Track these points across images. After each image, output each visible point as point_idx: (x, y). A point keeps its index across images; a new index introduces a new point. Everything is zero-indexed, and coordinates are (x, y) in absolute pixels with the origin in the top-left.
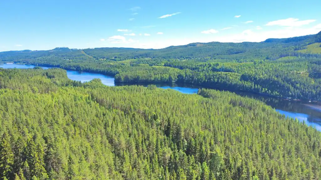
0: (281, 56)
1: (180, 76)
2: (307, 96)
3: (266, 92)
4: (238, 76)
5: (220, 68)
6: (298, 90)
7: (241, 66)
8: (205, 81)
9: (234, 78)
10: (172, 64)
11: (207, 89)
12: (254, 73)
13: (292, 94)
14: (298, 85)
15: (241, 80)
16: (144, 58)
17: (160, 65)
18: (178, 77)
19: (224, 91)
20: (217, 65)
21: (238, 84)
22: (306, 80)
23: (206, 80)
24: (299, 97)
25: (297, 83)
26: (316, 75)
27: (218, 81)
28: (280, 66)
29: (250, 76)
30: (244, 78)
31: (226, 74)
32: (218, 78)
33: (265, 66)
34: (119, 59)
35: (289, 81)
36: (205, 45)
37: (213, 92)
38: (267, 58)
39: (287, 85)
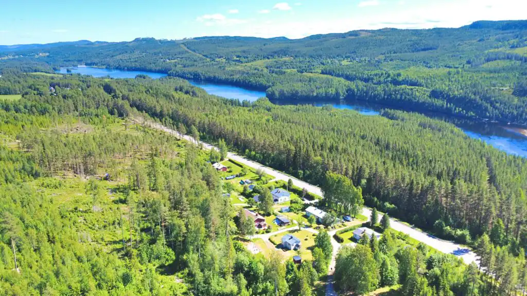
0: (488, 60)
1: (349, 90)
2: (506, 117)
3: (460, 112)
4: (427, 91)
5: (403, 81)
6: (497, 111)
7: (431, 77)
8: (384, 98)
9: (421, 94)
10: (334, 72)
11: (391, 110)
12: (447, 88)
13: (490, 115)
14: (498, 105)
15: (430, 97)
16: (282, 58)
17: (314, 73)
18: (347, 92)
19: (411, 112)
20: (399, 75)
21: (427, 102)
22: (508, 98)
23: (386, 97)
24: (497, 118)
25: (497, 102)
26: (521, 92)
27: (401, 98)
28: (482, 78)
29: (441, 93)
30: (435, 94)
31: (412, 89)
32: (401, 95)
33: (462, 77)
34: (246, 60)
35: (487, 99)
36: (374, 35)
37: (399, 113)
38: (469, 62)
39: (485, 104)
